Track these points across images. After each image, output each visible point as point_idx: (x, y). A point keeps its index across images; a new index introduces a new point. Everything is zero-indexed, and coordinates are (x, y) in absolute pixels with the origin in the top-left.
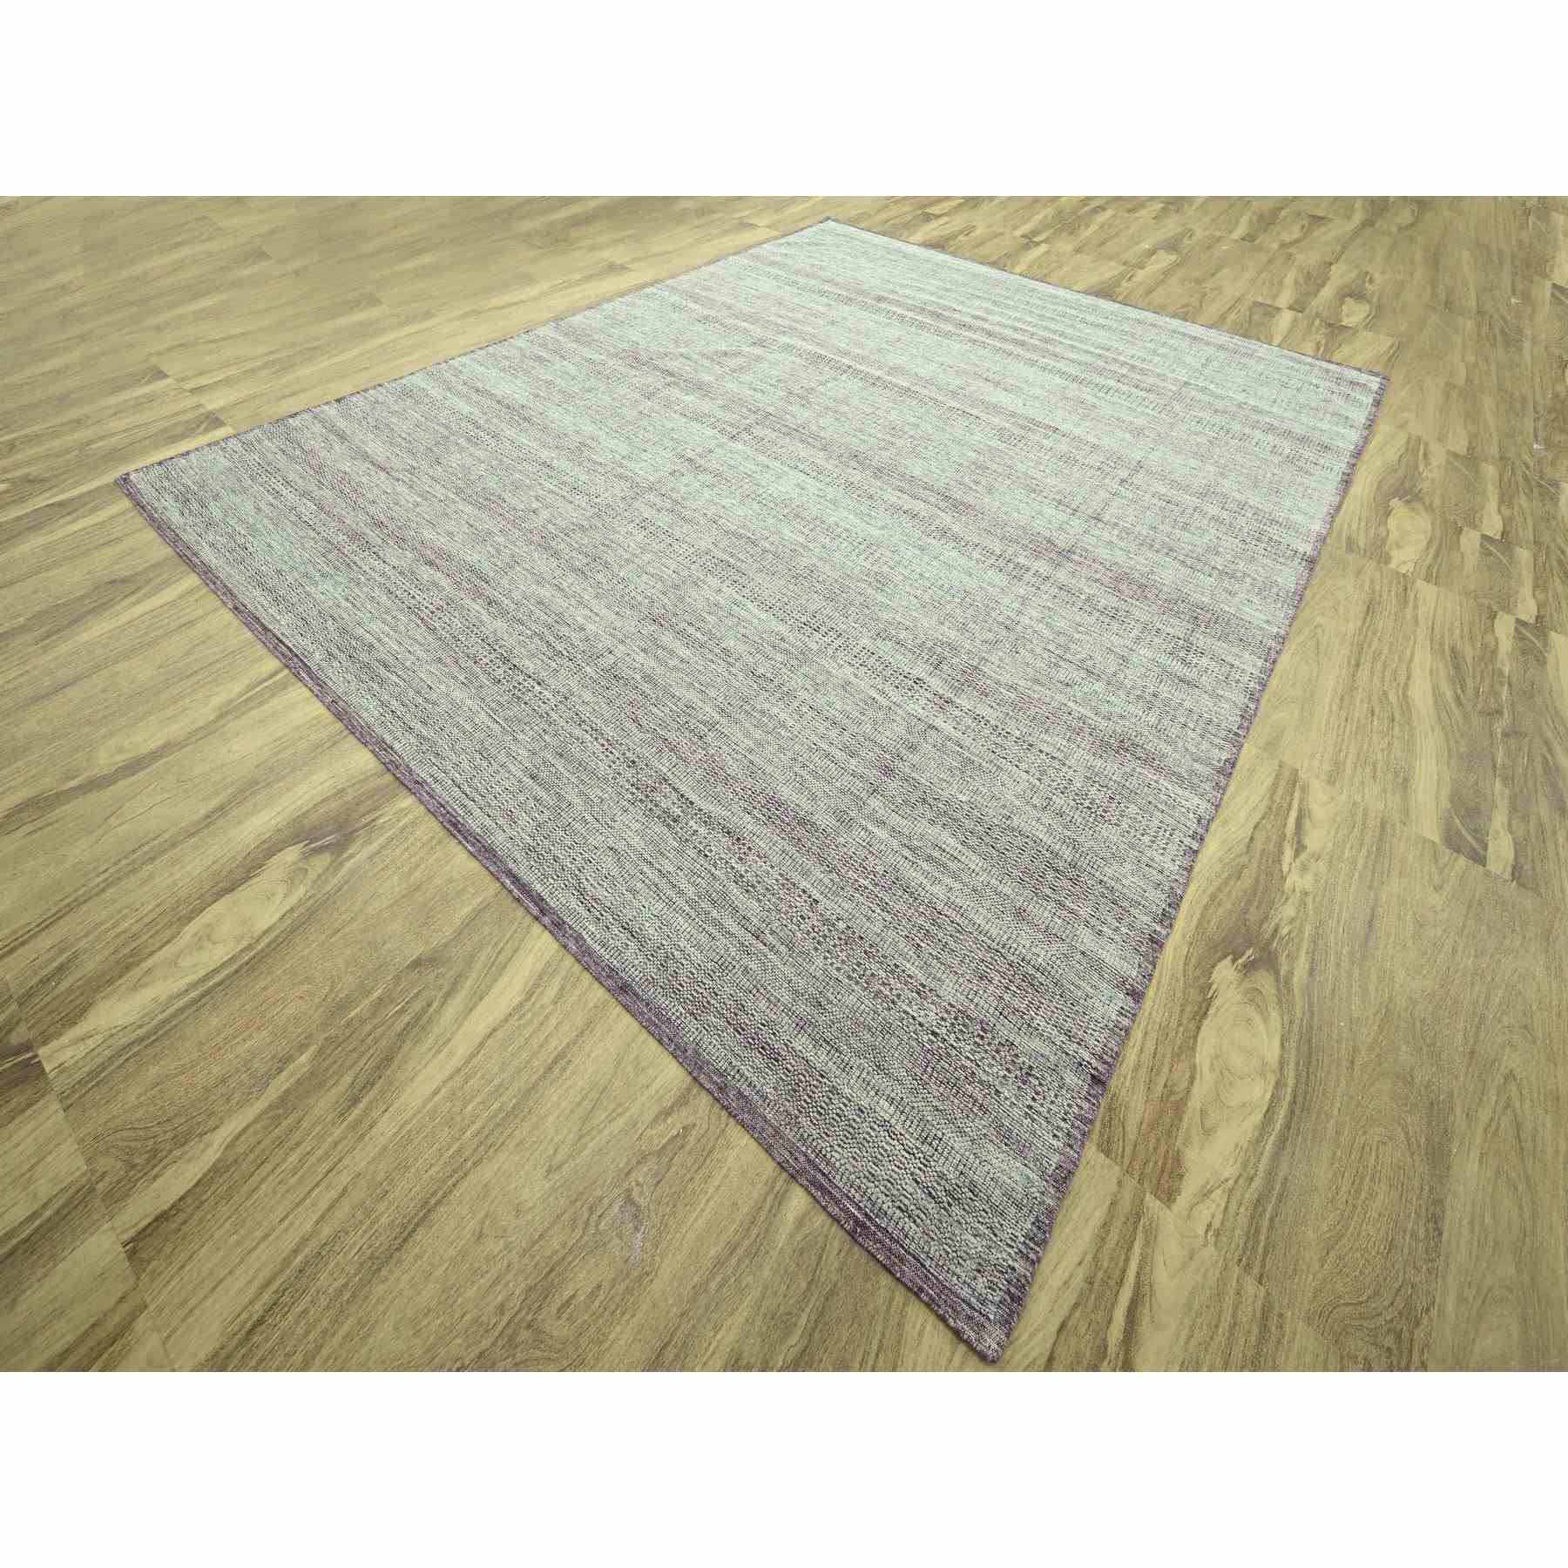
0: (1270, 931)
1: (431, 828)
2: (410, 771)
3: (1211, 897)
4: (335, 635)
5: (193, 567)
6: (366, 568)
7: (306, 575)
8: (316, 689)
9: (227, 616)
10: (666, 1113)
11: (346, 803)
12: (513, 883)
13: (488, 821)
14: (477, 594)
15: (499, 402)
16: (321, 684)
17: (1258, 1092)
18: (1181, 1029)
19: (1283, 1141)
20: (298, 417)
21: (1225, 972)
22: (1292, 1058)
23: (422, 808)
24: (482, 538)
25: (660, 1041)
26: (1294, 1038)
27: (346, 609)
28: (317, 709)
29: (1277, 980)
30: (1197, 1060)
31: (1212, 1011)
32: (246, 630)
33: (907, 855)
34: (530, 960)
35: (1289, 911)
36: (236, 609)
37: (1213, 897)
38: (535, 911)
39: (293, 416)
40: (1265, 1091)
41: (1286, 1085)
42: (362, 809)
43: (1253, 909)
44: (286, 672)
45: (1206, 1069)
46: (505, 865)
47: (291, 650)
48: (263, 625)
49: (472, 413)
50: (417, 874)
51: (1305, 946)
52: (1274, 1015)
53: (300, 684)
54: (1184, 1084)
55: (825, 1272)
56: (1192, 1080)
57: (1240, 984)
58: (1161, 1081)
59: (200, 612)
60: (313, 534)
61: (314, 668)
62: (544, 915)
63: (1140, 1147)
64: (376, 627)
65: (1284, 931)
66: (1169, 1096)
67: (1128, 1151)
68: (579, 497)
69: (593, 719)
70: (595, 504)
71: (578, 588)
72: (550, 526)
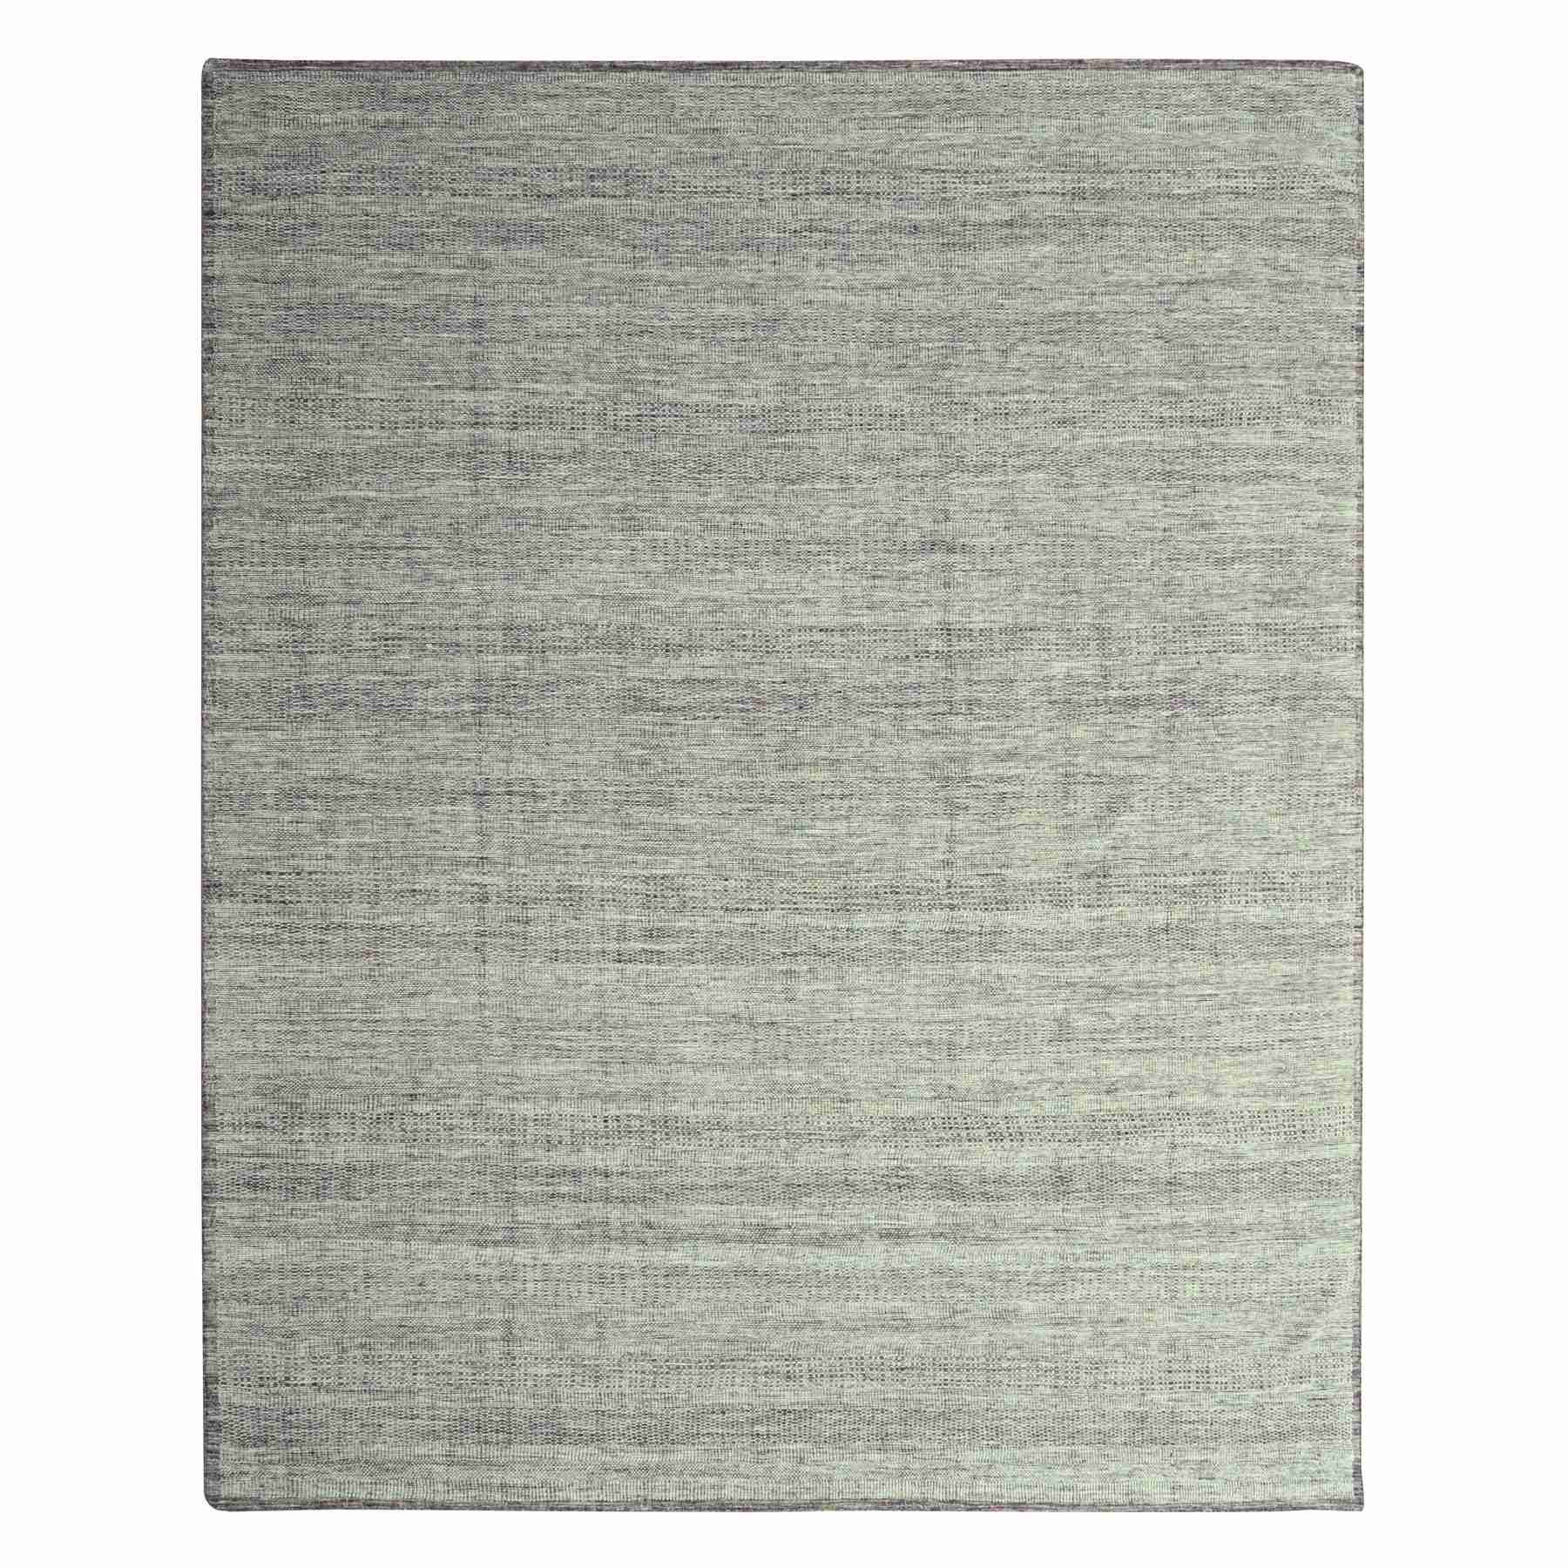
6: (1048, 175)
7: (1080, 130)
27: (1007, 130)
49: (1225, 435)
60: (1133, 167)
64: (966, 137)
68: (990, 406)
69: (725, 200)
70: (966, 409)
71: (870, 300)
72: (971, 347)
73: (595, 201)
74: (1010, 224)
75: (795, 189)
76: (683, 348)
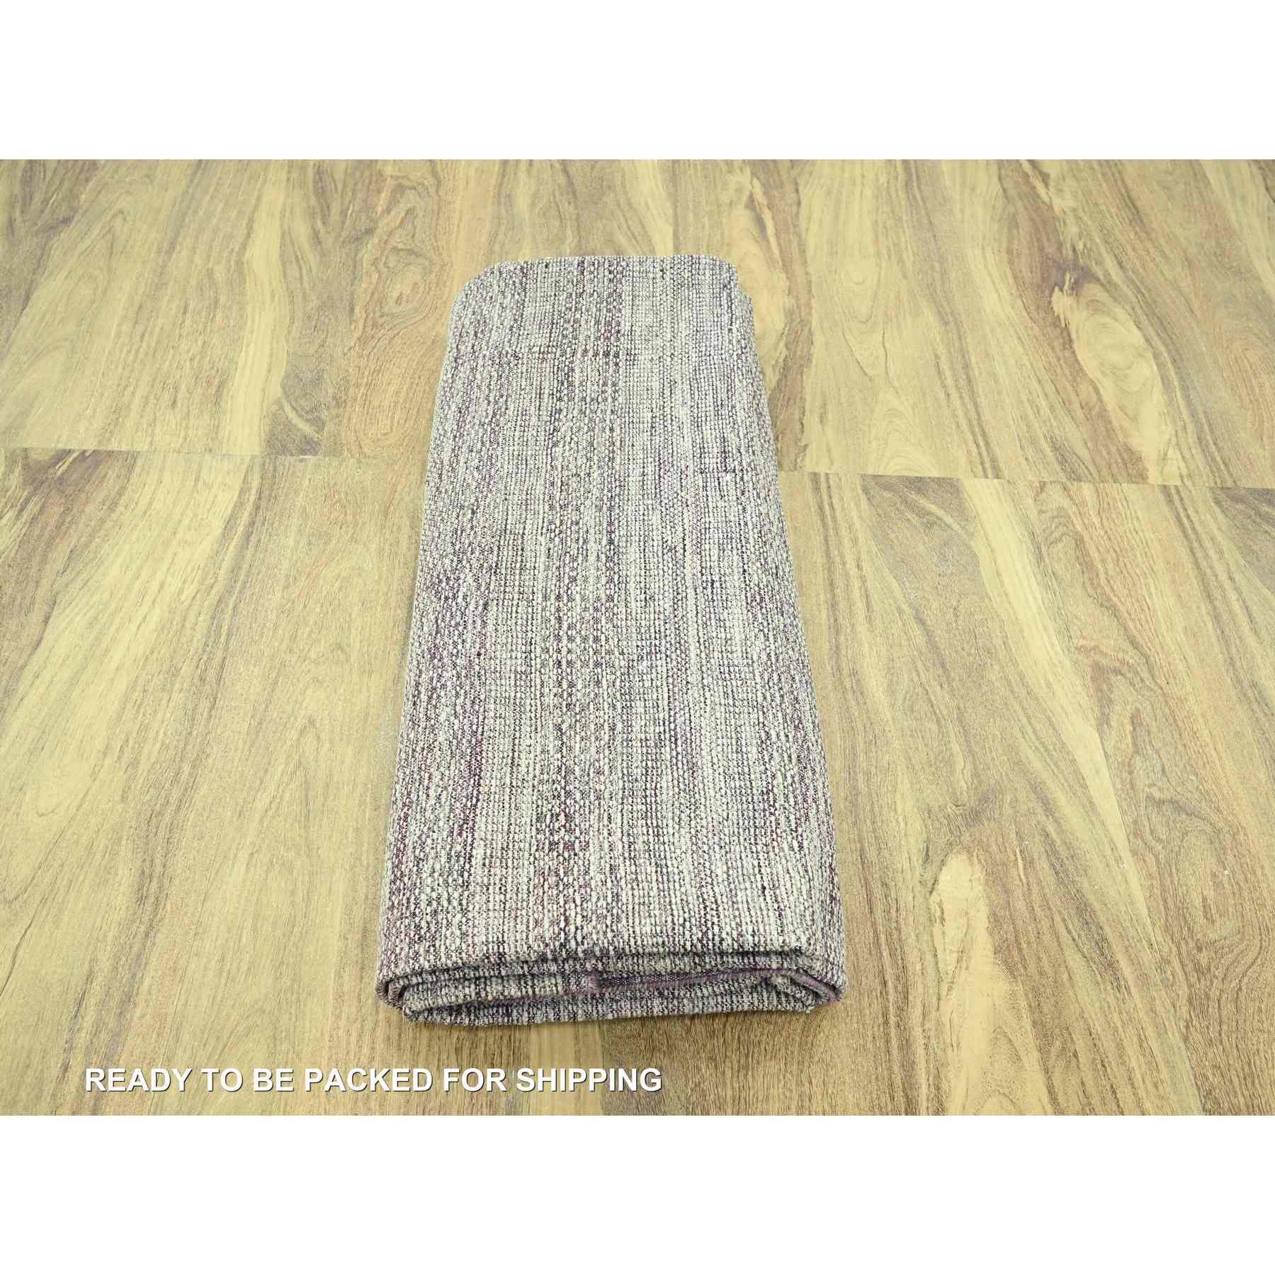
0: (1070, 253)
3: (1008, 252)
17: (1146, 370)
18: (1062, 361)
19: (1185, 389)
21: (1062, 302)
22: (1151, 331)
26: (1143, 318)
29: (1102, 285)
30: (1091, 376)
31: (1074, 336)
35: (1073, 230)
37: (1009, 252)
40: (1151, 366)
41: (1161, 353)
43: (1046, 244)
45: (1100, 376)
51: (1103, 250)
52: (1118, 311)
54: (1094, 398)
55: (942, 708)
56: (1096, 390)
57: (1078, 301)
58: (1076, 406)
63: (1098, 459)
65: (1080, 246)
66: (1090, 413)
67: (1092, 468)
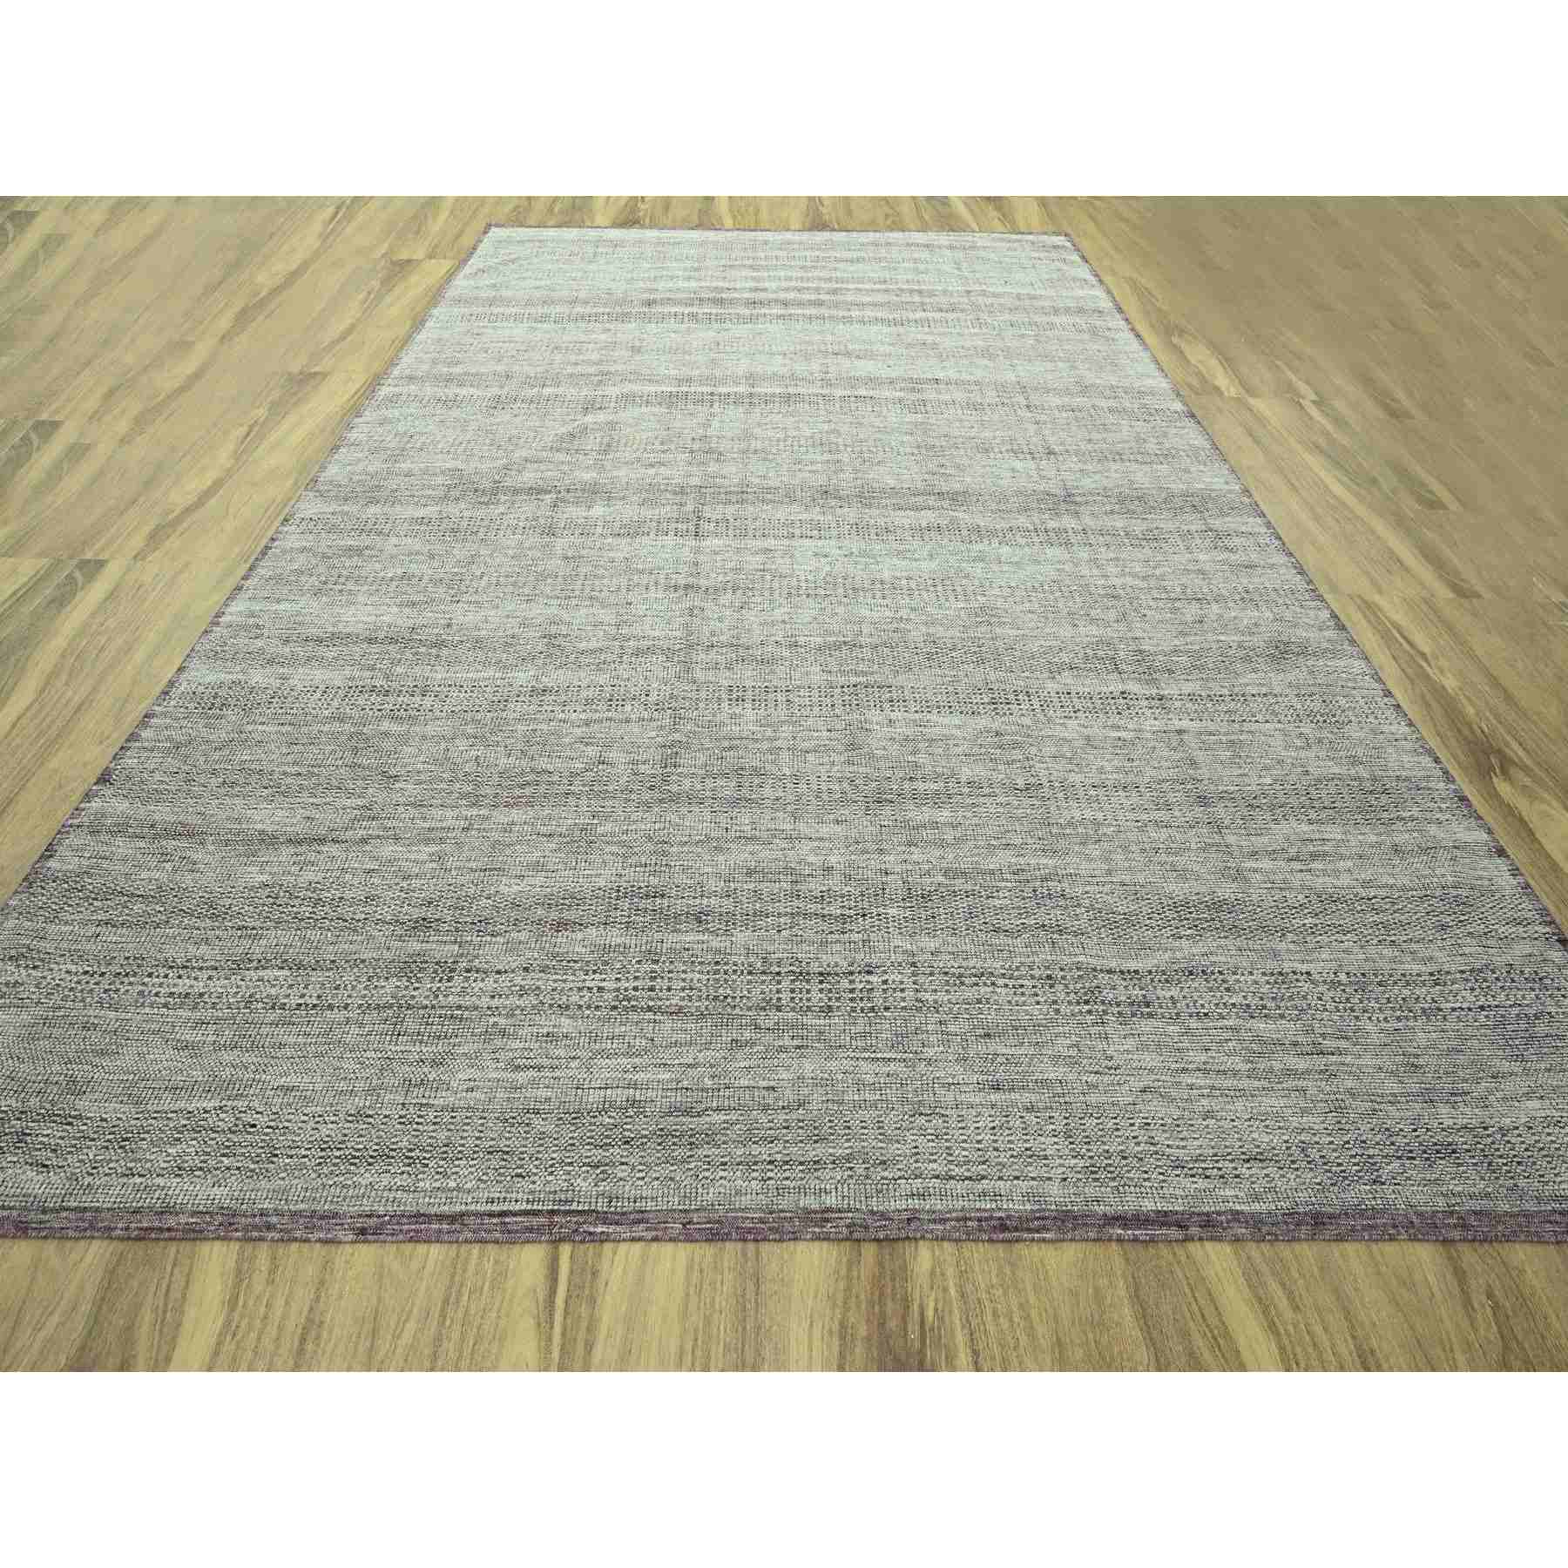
0: (1481, 734)
1: (983, 1258)
2: (883, 1216)
4: (567, 1133)
5: (194, 1234)
6: (485, 1001)
7: (408, 1084)
8: (639, 1230)
9: (365, 1255)
10: (1467, 1303)
11: (868, 1339)
12: (1125, 1227)
13: (1024, 1186)
14: (672, 920)
15: (370, 641)
16: (640, 1217)
18: (1538, 855)
20: (61, 850)
21: (1504, 789)
23: (946, 1244)
24: (582, 841)
25: (1392, 1239)
27: (533, 1083)
28: (672, 1259)
29: (1521, 769)
31: (1530, 825)
32: (421, 1248)
33: (1299, 867)
34: (1231, 1291)
35: (1471, 711)
36: (363, 1231)
37: (1439, 735)
38: (1174, 1233)
39: (49, 852)
42: (893, 1324)
43: (1460, 726)
44: (566, 1250)
46: (1094, 1215)
47: (535, 1213)
48: (441, 1217)
49: (352, 679)
50: (1041, 1330)
53: (608, 1247)
57: (1516, 789)
59: (303, 1296)
60: (339, 1016)
61: (601, 1206)
62: (1186, 1228)
64: (606, 1070)
65: (1485, 728)
68: (628, 708)
69: (964, 964)
70: (658, 704)
71: (766, 822)
72: (642, 768)
73: (1133, 965)
74: (561, 926)
75: (868, 982)
76: (979, 771)
